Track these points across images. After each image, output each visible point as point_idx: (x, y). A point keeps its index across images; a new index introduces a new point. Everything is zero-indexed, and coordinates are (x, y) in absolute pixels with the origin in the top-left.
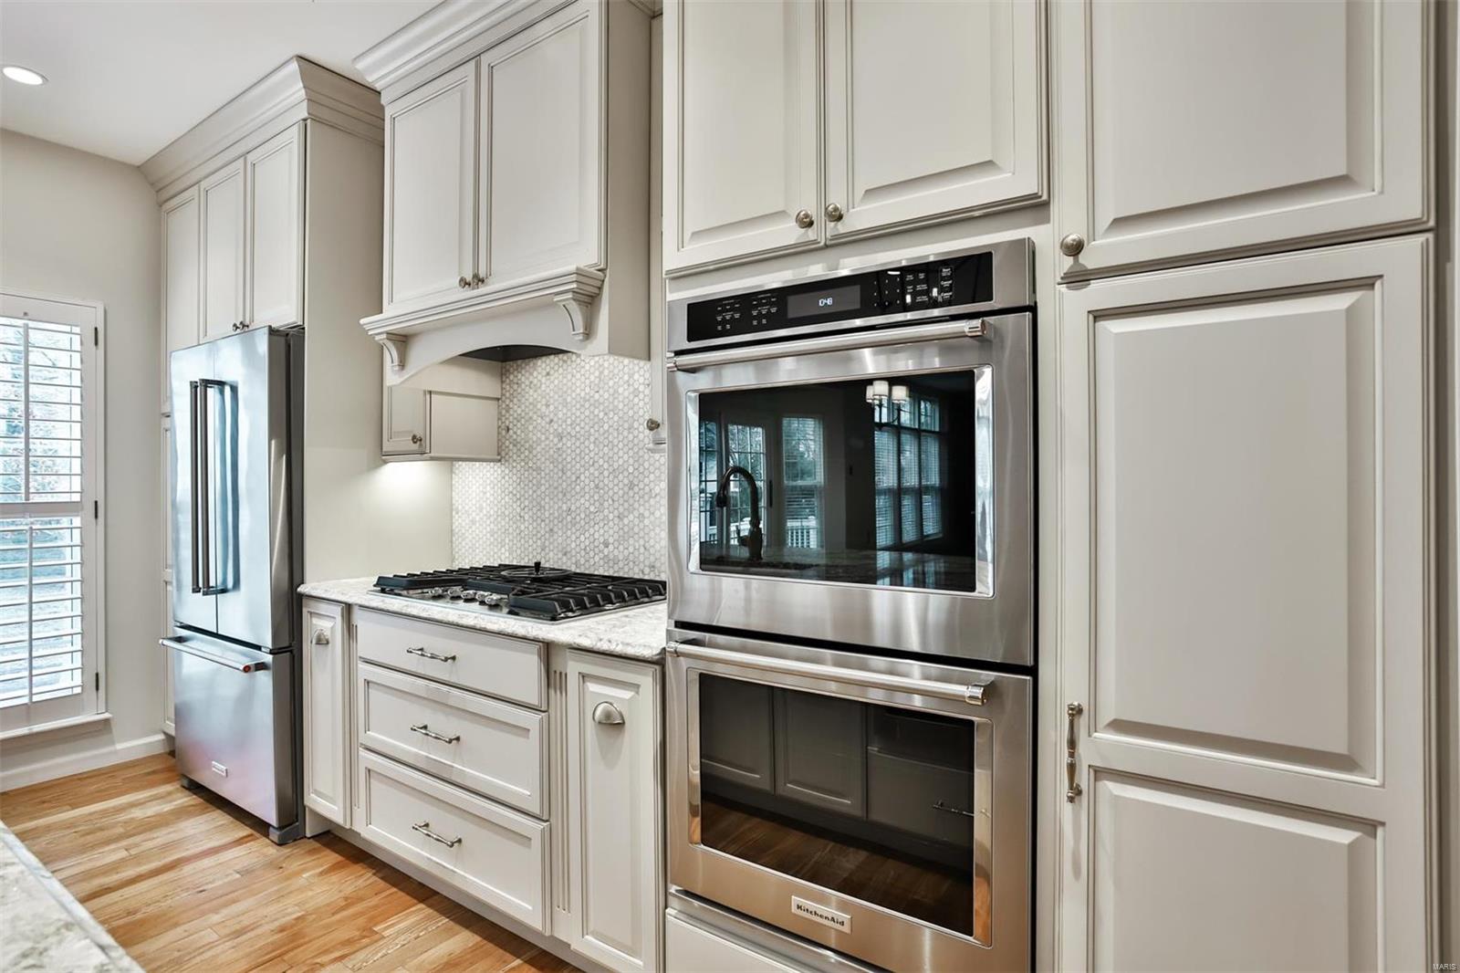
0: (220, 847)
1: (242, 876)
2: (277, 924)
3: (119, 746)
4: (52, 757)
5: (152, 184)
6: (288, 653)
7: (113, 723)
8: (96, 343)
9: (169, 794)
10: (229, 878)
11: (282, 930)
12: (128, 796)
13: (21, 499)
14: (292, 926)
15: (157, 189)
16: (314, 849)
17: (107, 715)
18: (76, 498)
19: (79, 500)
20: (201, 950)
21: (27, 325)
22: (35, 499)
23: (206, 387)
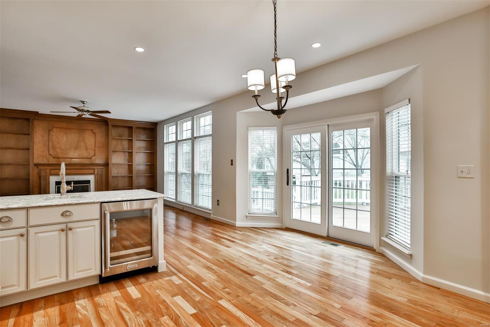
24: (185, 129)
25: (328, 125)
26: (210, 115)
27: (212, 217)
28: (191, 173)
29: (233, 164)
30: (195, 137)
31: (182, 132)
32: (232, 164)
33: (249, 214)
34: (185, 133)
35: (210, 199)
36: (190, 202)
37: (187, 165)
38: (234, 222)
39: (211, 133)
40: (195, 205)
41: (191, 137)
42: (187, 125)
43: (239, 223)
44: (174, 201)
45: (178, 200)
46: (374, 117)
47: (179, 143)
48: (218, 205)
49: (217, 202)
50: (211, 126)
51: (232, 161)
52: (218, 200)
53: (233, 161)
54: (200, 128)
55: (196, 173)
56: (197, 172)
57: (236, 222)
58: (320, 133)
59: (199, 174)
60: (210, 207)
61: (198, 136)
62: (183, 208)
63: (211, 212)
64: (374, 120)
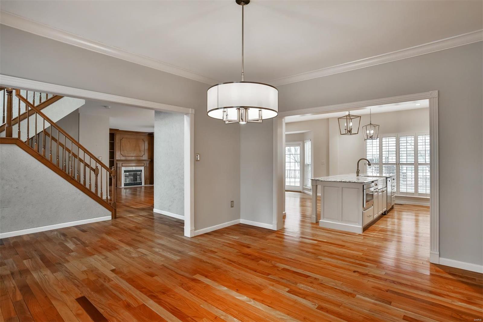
22: (424, 163)
64: (301, 144)
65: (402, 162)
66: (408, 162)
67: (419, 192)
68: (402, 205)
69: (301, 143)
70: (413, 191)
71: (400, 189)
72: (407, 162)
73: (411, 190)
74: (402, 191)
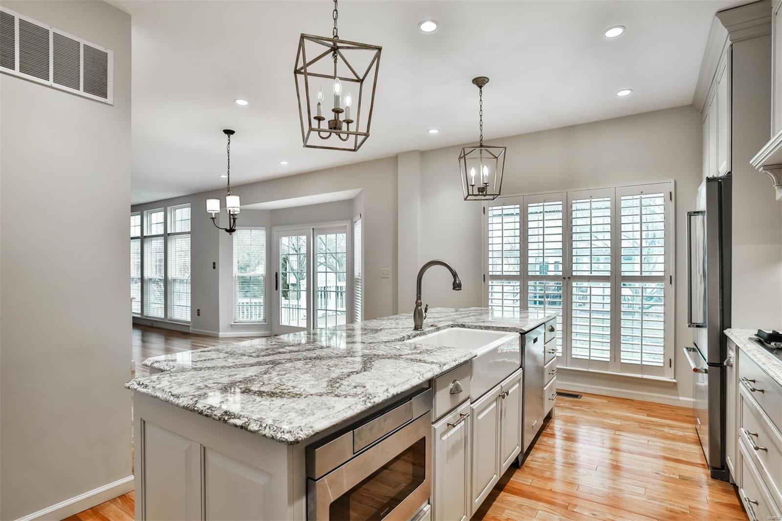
0: (684, 461)
1: (680, 478)
2: (672, 507)
3: (681, 398)
4: (652, 392)
5: (698, 110)
6: (719, 368)
7: (679, 386)
8: (671, 199)
9: (687, 428)
10: (673, 476)
11: (671, 511)
12: (670, 421)
13: (638, 274)
14: (677, 513)
15: (701, 111)
16: (729, 490)
17: (675, 381)
18: (662, 274)
19: (663, 275)
20: (633, 494)
21: (641, 197)
22: (644, 274)
23: (690, 216)
24: (154, 221)
25: (313, 229)
26: (189, 207)
27: (191, 330)
28: (163, 278)
29: (216, 267)
30: (169, 234)
31: (151, 225)
32: (214, 268)
33: (235, 322)
34: (154, 227)
35: (189, 309)
36: (163, 316)
37: (158, 269)
38: (217, 333)
39: (190, 231)
40: (168, 318)
41: (163, 233)
42: (157, 217)
43: (222, 333)
44: (139, 316)
45: (145, 314)
46: (348, 225)
47: (146, 240)
48: (199, 315)
49: (197, 312)
50: (190, 221)
51: (214, 264)
52: (199, 309)
53: (216, 265)
54: (175, 222)
55: (170, 279)
56: (171, 277)
57: (219, 332)
58: (306, 237)
59: (175, 280)
60: (189, 319)
61: (173, 232)
62: (153, 324)
63: (189, 325)
64: (348, 227)
65: (579, 274)
66: (594, 274)
67: (622, 361)
68: (576, 396)
69: (347, 224)
70: (606, 356)
71: (574, 351)
72: (591, 271)
73: (603, 353)
74: (578, 357)
